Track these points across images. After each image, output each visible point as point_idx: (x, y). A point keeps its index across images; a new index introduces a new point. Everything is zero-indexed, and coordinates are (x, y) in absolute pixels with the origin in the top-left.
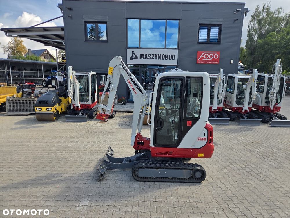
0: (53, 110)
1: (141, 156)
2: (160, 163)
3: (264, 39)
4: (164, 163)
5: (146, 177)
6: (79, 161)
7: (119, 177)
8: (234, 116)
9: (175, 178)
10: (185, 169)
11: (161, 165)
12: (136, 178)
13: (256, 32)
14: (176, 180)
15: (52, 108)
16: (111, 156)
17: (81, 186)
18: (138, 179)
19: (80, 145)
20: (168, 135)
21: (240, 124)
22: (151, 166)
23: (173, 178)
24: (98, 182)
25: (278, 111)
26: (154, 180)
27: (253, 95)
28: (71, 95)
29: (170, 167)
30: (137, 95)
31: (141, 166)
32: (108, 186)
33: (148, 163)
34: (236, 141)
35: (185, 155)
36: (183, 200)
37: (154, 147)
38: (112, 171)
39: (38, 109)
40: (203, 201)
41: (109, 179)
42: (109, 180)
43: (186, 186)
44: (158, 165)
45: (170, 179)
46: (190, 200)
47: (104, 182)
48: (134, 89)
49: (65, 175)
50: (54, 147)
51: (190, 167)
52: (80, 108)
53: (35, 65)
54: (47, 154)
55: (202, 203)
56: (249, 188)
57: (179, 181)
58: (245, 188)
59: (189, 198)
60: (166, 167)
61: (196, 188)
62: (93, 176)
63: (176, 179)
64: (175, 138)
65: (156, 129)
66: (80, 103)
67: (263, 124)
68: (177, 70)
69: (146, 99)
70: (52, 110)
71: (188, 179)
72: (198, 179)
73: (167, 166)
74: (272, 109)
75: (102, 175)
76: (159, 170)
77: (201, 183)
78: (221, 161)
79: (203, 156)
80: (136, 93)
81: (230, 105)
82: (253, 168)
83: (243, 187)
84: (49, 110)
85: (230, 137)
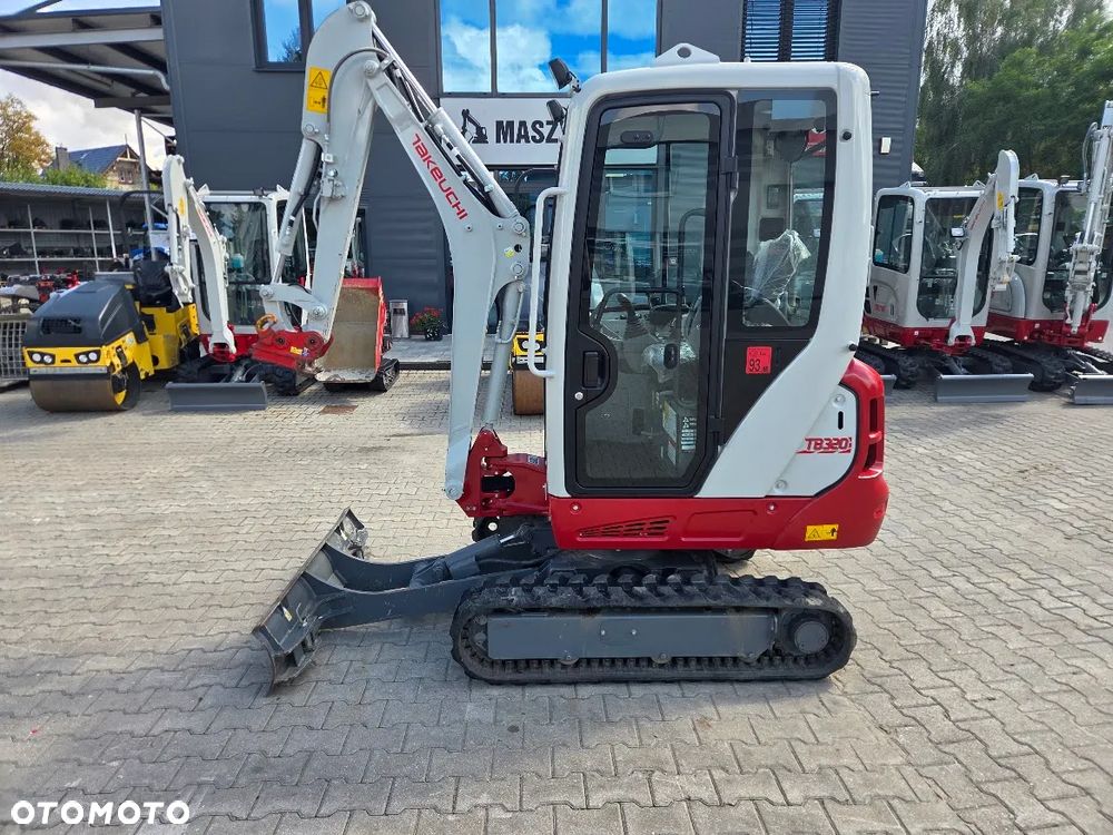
0: (108, 357)
1: (503, 551)
2: (603, 579)
3: (990, 79)
4: (627, 578)
5: (528, 662)
6: (187, 586)
7: (385, 667)
8: (911, 365)
9: (686, 660)
10: (739, 609)
11: (607, 595)
12: (475, 667)
13: (957, 54)
14: (693, 670)
15: (104, 349)
16: (349, 554)
17: (167, 724)
18: (486, 672)
19: (212, 508)
20: (636, 440)
21: (939, 398)
22: (554, 601)
23: (674, 661)
24: (267, 696)
25: (1099, 341)
26: (571, 675)
27: (1000, 267)
28: (183, 286)
29: (657, 602)
30: (466, 223)
31: (501, 602)
32: (318, 722)
33: (540, 582)
34: (945, 468)
35: (738, 535)
36: (743, 792)
37: (568, 496)
38: (354, 635)
39: (37, 357)
40: (862, 794)
41: (332, 676)
42: (330, 682)
43: (751, 698)
44: (591, 591)
45: (662, 666)
46: (786, 786)
47: (298, 697)
48: (449, 193)
49: (91, 664)
50: (81, 522)
51: (768, 599)
52: (233, 349)
53: (77, 205)
54: (34, 558)
55: (855, 802)
56: (1091, 700)
57: (706, 673)
58: (1066, 700)
59: (775, 772)
60: (638, 604)
61: (808, 710)
62: (242, 664)
63: (693, 663)
64: (678, 446)
65: (579, 396)
66: (231, 329)
67: (1036, 395)
68: (684, 53)
69: (517, 248)
70: (105, 362)
71: (759, 660)
72: (807, 659)
73: (640, 597)
74: (1075, 330)
75: (290, 660)
76: (598, 618)
77: (830, 684)
78: (899, 563)
79: (835, 537)
80: (462, 214)
81: (892, 319)
82: (1069, 588)
83: (1054, 693)
84: (89, 361)
85: (913, 454)
